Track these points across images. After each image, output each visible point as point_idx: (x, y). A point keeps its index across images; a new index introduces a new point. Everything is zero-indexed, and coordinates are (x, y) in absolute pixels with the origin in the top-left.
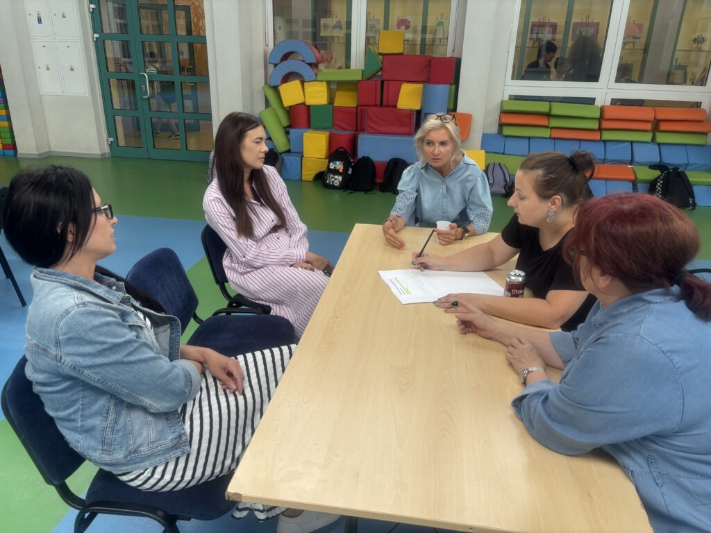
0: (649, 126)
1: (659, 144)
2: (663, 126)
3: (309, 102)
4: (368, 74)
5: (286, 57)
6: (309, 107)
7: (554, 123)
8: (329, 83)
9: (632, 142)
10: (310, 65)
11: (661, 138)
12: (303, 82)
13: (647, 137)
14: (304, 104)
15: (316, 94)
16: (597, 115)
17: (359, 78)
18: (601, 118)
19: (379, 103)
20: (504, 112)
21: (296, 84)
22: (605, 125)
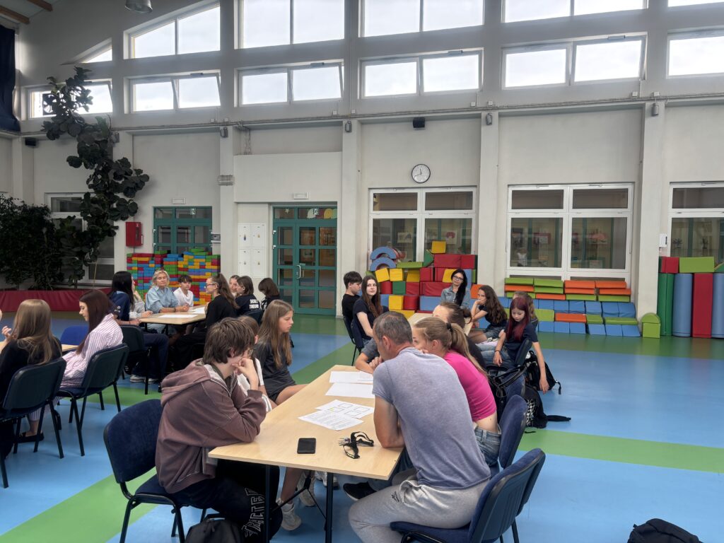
0: (593, 292)
1: (601, 302)
2: (602, 292)
3: (392, 280)
4: (425, 265)
5: (380, 256)
6: (392, 282)
7: (537, 290)
8: (403, 269)
9: (585, 301)
10: (393, 260)
11: (601, 298)
12: (388, 270)
13: (594, 298)
14: (389, 281)
15: (396, 275)
16: (562, 286)
17: (421, 266)
18: (564, 288)
19: (432, 279)
20: (507, 284)
21: (384, 270)
22: (567, 291)
